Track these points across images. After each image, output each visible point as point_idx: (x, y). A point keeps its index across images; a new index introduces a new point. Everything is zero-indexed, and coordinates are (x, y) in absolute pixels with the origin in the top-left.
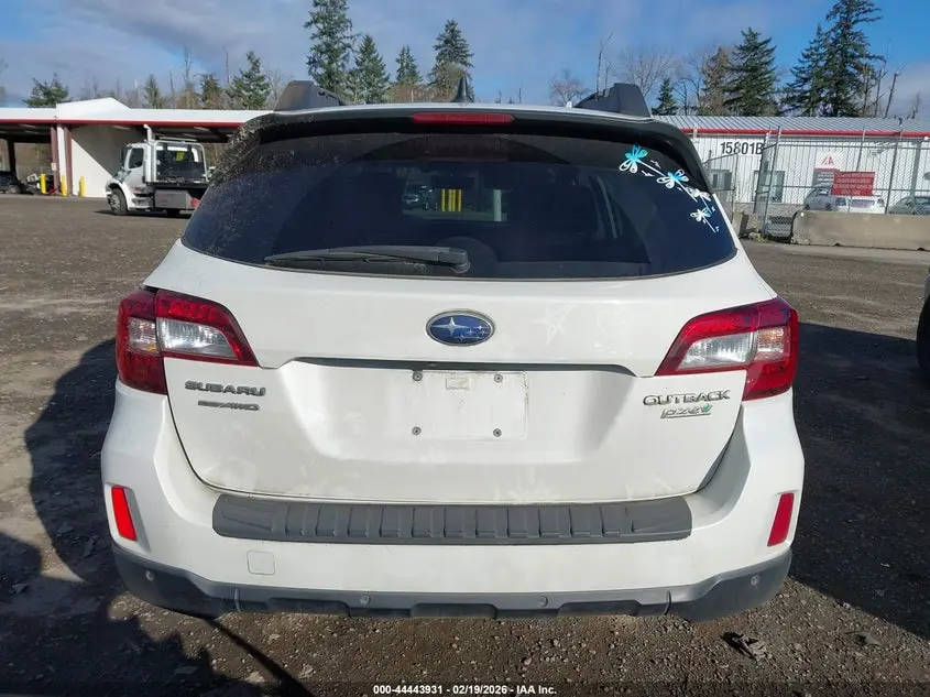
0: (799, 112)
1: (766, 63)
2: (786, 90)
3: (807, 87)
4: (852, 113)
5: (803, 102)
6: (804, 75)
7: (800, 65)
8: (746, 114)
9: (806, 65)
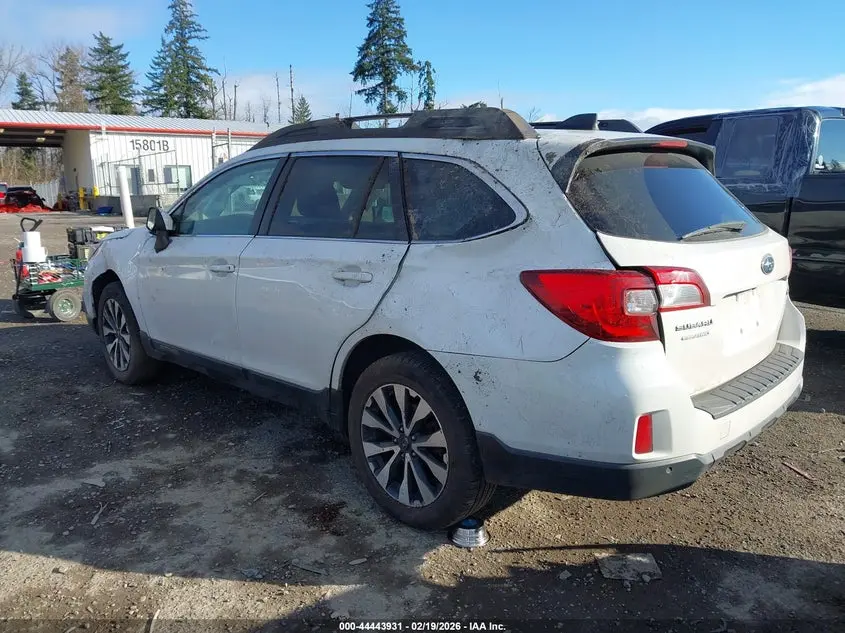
0: (159, 113)
1: (123, 67)
2: (145, 93)
3: (162, 91)
4: (202, 116)
5: (162, 105)
6: (158, 81)
7: (153, 71)
8: (114, 113)
9: (159, 71)
